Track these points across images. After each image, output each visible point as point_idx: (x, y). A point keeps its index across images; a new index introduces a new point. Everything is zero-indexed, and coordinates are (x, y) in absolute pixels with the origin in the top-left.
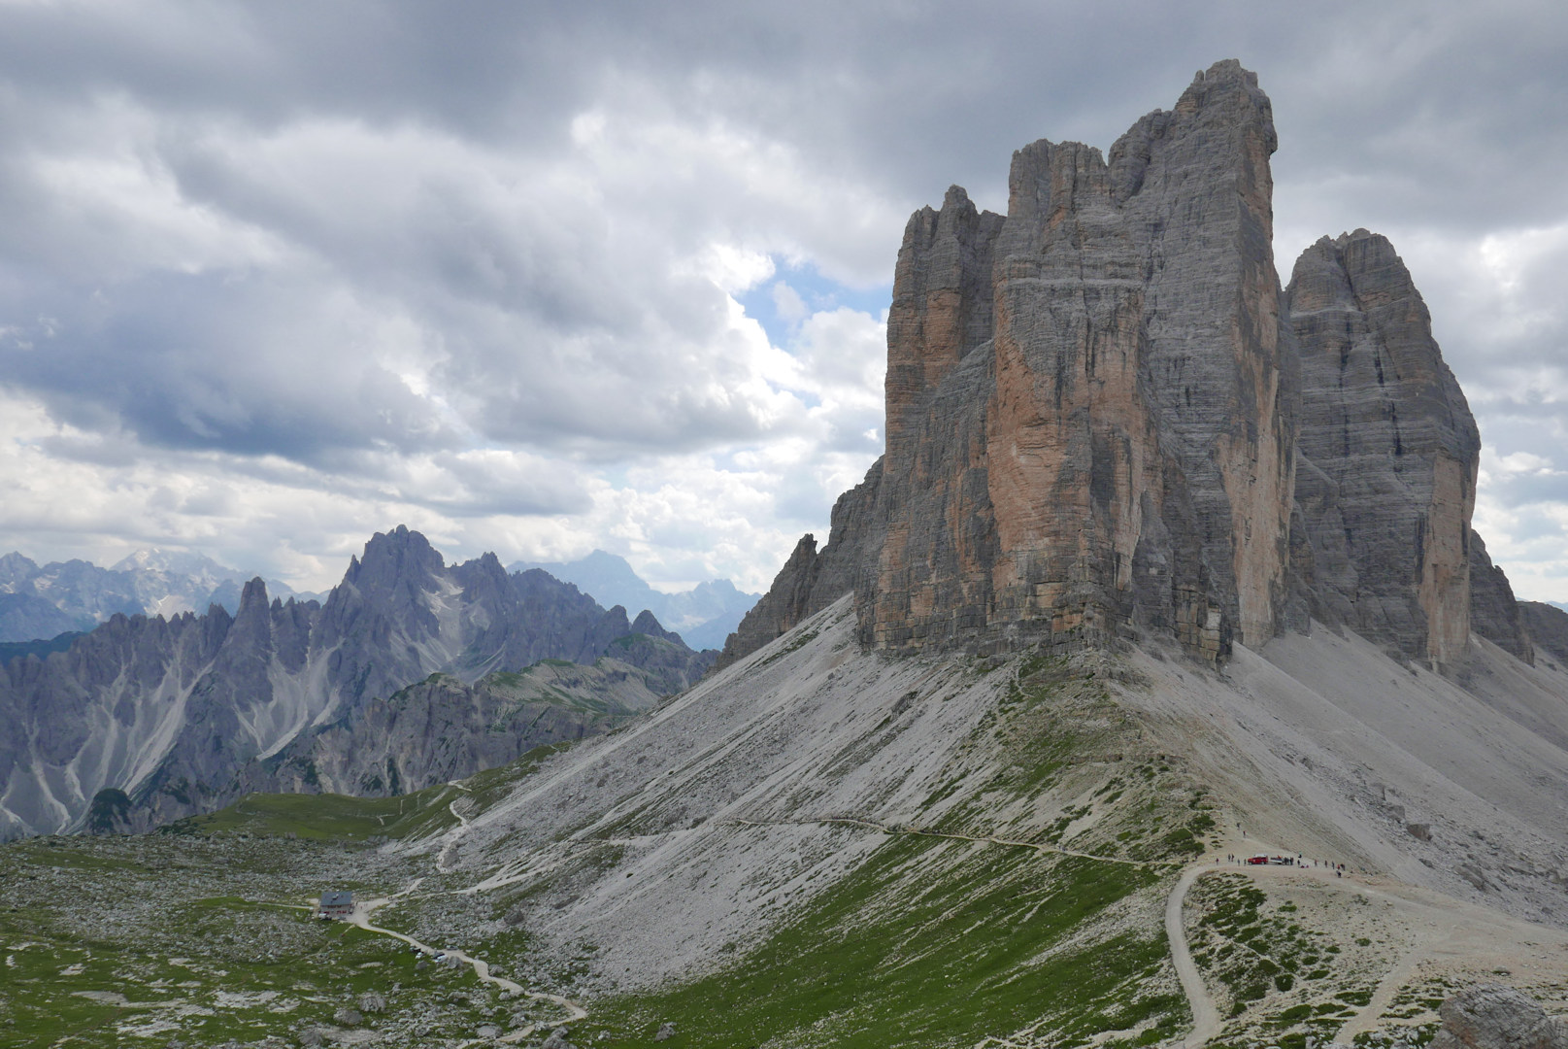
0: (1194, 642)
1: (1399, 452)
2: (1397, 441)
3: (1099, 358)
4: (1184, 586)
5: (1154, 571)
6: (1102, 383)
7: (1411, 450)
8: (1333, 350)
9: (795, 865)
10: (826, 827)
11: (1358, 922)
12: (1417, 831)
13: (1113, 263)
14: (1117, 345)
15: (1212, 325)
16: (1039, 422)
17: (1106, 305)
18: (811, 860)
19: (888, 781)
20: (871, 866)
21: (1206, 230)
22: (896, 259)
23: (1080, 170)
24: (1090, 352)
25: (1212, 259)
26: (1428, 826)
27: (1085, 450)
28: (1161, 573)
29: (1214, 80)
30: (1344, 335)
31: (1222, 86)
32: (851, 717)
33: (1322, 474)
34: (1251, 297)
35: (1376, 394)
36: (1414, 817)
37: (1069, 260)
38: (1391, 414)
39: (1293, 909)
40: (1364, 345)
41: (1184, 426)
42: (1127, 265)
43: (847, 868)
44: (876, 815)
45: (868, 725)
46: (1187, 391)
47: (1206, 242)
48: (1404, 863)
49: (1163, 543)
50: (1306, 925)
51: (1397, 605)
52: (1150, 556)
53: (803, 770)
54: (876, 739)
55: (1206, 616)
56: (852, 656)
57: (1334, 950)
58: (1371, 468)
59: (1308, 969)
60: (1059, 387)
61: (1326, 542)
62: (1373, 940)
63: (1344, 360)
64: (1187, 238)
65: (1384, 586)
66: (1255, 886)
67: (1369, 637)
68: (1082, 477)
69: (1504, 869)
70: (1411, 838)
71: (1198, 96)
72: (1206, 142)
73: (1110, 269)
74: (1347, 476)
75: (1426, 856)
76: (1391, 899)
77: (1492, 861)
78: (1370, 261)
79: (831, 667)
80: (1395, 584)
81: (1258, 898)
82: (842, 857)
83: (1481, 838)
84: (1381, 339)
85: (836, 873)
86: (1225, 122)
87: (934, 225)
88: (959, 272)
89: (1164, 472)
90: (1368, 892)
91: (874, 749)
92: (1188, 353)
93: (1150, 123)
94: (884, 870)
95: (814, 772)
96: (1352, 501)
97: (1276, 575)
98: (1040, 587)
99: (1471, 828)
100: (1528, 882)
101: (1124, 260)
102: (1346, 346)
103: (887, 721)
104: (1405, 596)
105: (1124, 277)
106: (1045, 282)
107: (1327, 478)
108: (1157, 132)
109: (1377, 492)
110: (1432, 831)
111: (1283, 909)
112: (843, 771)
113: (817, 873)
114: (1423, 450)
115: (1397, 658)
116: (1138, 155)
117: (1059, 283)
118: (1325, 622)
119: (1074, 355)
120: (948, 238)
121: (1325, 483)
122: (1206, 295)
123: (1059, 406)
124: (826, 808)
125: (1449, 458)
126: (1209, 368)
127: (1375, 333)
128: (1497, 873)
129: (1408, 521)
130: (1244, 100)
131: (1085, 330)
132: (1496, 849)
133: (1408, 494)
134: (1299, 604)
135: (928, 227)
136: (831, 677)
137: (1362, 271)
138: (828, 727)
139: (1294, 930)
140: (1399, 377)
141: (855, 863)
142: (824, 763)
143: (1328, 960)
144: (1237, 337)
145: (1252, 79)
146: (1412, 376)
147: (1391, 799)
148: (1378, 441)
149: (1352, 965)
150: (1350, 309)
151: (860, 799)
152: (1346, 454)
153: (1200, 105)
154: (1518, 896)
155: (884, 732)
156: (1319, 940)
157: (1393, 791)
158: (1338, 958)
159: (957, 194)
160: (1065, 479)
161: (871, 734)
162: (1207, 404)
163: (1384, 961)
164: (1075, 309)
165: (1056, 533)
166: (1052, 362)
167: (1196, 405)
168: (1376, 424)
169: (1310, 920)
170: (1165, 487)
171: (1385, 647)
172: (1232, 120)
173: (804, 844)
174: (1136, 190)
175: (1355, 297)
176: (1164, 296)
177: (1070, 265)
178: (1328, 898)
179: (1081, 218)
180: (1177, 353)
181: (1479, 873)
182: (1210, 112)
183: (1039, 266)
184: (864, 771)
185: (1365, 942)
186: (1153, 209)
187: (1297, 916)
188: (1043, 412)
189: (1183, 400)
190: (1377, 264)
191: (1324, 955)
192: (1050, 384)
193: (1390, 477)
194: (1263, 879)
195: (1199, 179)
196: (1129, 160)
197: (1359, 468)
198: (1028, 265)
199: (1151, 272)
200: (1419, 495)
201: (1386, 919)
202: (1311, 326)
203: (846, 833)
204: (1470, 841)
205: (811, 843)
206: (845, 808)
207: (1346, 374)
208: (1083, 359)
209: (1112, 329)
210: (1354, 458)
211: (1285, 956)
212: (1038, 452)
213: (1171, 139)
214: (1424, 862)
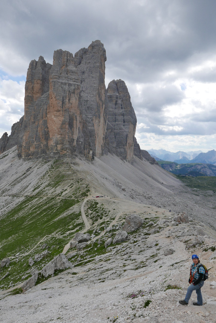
0: (87, 157)
1: (124, 122)
2: (124, 120)
3: (71, 98)
4: (86, 146)
5: (80, 143)
6: (72, 104)
7: (126, 122)
8: (114, 102)
9: (3, 205)
10: (11, 197)
11: (113, 206)
12: (124, 190)
13: (74, 79)
14: (75, 96)
15: (93, 94)
16: (58, 111)
17: (73, 87)
18: (7, 204)
19: (25, 186)
20: (21, 204)
21: (93, 75)
22: (27, 71)
23: (68, 58)
24: (69, 97)
25: (94, 81)
26: (125, 189)
27: (68, 117)
28: (82, 143)
29: (96, 44)
30: (116, 99)
31: (97, 45)
32: (16, 173)
33: (111, 125)
34: (100, 90)
35: (121, 111)
36: (123, 187)
37: (65, 77)
38: (123, 115)
39: (103, 205)
40: (119, 102)
41: (87, 114)
42: (77, 80)
43: (16, 205)
44: (22, 193)
45: (20, 174)
46: (88, 107)
47: (93, 77)
48: (121, 195)
49: (82, 137)
50: (105, 207)
51: (122, 150)
52: (80, 140)
53: (5, 185)
54: (22, 177)
55: (90, 152)
56: (17, 160)
57: (109, 211)
58: (119, 125)
59: (105, 215)
60: (63, 104)
61: (111, 138)
62: (116, 209)
63: (116, 104)
64: (89, 76)
65: (120, 147)
66: (97, 201)
67: (118, 156)
68: (67, 123)
69: (136, 195)
70: (122, 191)
71: (92, 46)
72: (94, 56)
73: (74, 80)
74: (115, 126)
75: (125, 194)
76: (119, 202)
77: (135, 194)
78: (121, 86)
79: (12, 162)
80: (122, 146)
81: (97, 203)
82: (14, 203)
83: (133, 190)
84: (122, 101)
85: (13, 206)
86: (97, 53)
87: (36, 64)
88: (42, 76)
89: (83, 123)
90: (115, 201)
91: (22, 180)
92: (88, 99)
93: (83, 50)
94: (24, 205)
95: (8, 185)
96: (116, 131)
97: (102, 144)
98: (58, 145)
99: (132, 189)
100: (140, 197)
101: (77, 78)
102: (117, 101)
103: (25, 173)
104: (124, 148)
105: (77, 82)
106: (61, 81)
107: (112, 126)
108: (84, 52)
109: (120, 129)
110: (126, 189)
111: (101, 205)
112: (15, 184)
113: (9, 207)
114: (128, 122)
115: (122, 159)
116: (80, 57)
117: (63, 81)
118: (110, 153)
119: (66, 97)
120: (39, 67)
121: (112, 127)
122: (92, 88)
123: (62, 108)
124: (10, 193)
125: (132, 124)
126: (92, 103)
127: (121, 99)
128: (135, 196)
129: (125, 135)
130: (101, 49)
131: (68, 92)
132: (135, 192)
133: (125, 130)
134: (106, 150)
135: (35, 64)
136: (12, 164)
137: (120, 87)
138: (11, 175)
139: (103, 209)
140: (125, 108)
141: (18, 204)
142: (10, 183)
143: (109, 213)
144: (98, 97)
145: (103, 45)
146: (127, 108)
147: (120, 185)
148: (121, 120)
149: (112, 213)
150: (117, 94)
151: (19, 190)
152: (115, 122)
153: (93, 48)
154: (138, 199)
155: (24, 176)
156: (107, 210)
157: (120, 183)
158: (110, 212)
159: (41, 58)
160: (63, 123)
161: (21, 176)
162: (91, 110)
163: (117, 212)
164: (66, 87)
165: (61, 134)
166: (61, 98)
167: (89, 110)
168: (120, 117)
169: (106, 206)
170: (83, 126)
171: (120, 158)
172: (98, 53)
173: (5, 201)
174: (79, 64)
175: (119, 92)
176: (84, 87)
177: (66, 78)
178: (109, 202)
179: (68, 68)
180: (86, 99)
181: (132, 196)
182: (95, 50)
183: (59, 77)
184: (20, 184)
185: (114, 209)
186: (83, 69)
187: (104, 206)
188: (59, 109)
189: (87, 109)
190: (122, 86)
191: (108, 212)
192: (61, 103)
193: (122, 127)
194: (98, 200)
195: (92, 64)
196: (78, 57)
197: (117, 125)
198: (57, 77)
199: (82, 82)
200: (127, 130)
201: (118, 205)
202: (111, 97)
203: (15, 198)
204: (131, 191)
205: (7, 200)
206: (15, 192)
207: (116, 107)
208: (68, 98)
209: (74, 93)
210: (117, 123)
211: (101, 213)
212: (58, 117)
213: (87, 54)
214: (124, 195)
